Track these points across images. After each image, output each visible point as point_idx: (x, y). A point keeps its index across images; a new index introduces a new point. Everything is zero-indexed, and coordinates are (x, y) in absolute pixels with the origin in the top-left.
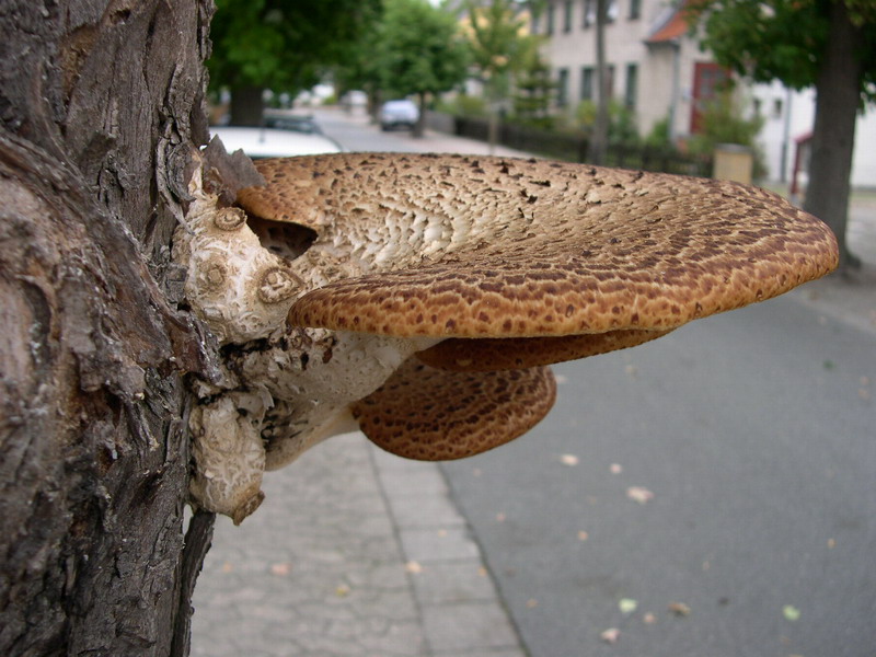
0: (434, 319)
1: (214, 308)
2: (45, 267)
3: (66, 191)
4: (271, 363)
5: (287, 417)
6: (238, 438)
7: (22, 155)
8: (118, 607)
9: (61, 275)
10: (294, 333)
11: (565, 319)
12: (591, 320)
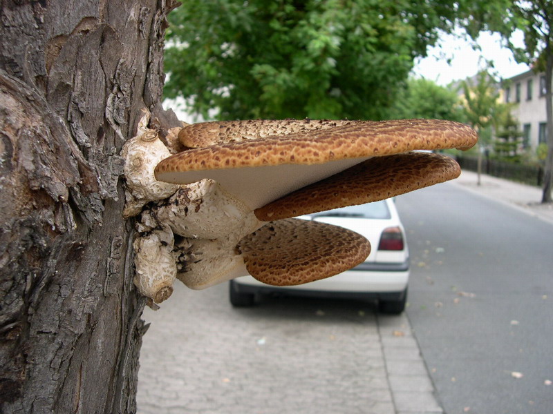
0: (196, 161)
1: (136, 179)
2: (13, 128)
3: (33, 101)
4: (170, 212)
5: (189, 249)
6: (158, 255)
7: (13, 84)
8: (61, 313)
9: (20, 133)
10: (182, 197)
11: (255, 158)
12: (268, 158)
